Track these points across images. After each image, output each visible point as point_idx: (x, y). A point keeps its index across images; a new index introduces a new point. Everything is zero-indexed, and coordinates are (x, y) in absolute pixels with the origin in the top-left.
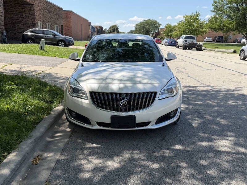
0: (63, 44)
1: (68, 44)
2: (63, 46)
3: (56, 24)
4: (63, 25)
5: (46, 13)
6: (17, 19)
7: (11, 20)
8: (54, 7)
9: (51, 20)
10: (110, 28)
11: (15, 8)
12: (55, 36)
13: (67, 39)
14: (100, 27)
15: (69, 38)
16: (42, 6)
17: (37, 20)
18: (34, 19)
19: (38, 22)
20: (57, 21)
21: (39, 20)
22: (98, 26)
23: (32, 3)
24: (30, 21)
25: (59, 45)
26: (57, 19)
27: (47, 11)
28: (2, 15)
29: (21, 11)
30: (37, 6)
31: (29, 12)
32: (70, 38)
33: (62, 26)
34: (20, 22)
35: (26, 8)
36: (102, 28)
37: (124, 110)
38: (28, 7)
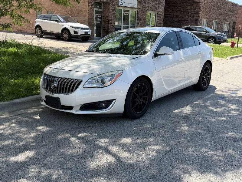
0: (213, 41)
1: (218, 40)
2: (213, 42)
4: (236, 22)
5: (215, 10)
6: (182, 18)
7: (178, 19)
8: (226, 3)
9: (220, 17)
11: (182, 7)
12: (206, 33)
13: (218, 35)
15: (220, 35)
16: (210, 3)
17: (201, 18)
18: (198, 16)
19: (203, 19)
20: (228, 18)
21: (203, 18)
24: (195, 18)
25: (209, 41)
26: (229, 16)
27: (216, 8)
28: (161, 14)
29: (188, 9)
30: (204, 4)
31: (195, 10)
32: (222, 35)
33: (234, 23)
34: (185, 20)
35: (192, 6)
37: (54, 92)
38: (195, 5)
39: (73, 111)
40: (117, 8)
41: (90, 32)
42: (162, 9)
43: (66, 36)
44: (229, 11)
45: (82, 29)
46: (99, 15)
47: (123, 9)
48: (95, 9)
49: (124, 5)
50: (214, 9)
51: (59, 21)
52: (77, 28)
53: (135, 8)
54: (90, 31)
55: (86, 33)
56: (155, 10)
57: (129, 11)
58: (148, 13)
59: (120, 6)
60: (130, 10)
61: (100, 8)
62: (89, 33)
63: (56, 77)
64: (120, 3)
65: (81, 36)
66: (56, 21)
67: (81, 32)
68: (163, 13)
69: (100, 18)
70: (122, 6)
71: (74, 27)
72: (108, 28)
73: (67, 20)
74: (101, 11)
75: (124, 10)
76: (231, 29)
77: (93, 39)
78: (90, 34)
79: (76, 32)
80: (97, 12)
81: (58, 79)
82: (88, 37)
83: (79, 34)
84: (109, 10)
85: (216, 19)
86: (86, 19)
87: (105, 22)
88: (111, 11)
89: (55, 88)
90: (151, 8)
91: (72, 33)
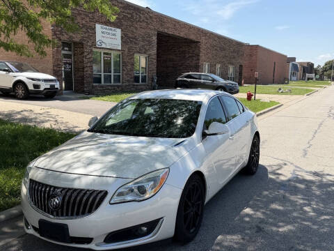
3: (232, 64)
4: (243, 65)
5: (218, 51)
7: (172, 63)
9: (224, 60)
10: (326, 64)
12: (213, 81)
13: (229, 85)
14: (308, 63)
15: (231, 84)
17: (202, 61)
18: (198, 59)
19: (204, 63)
20: (234, 61)
21: (204, 61)
22: (304, 63)
23: (196, 40)
26: (234, 58)
27: (219, 49)
29: (185, 51)
30: (204, 44)
31: (193, 51)
32: (233, 84)
33: (241, 66)
35: (190, 46)
36: (312, 65)
37: (55, 213)
38: (193, 45)
39: (92, 246)
40: (94, 50)
41: (57, 85)
42: (154, 51)
43: (20, 92)
44: (234, 52)
45: (46, 81)
46: (68, 60)
47: (103, 51)
48: (63, 52)
49: (104, 46)
50: (216, 49)
51: (9, 71)
52: (39, 80)
53: (119, 50)
54: (58, 83)
55: (52, 87)
56: (145, 53)
57: (110, 54)
58: (137, 56)
59: (97, 48)
60: (112, 52)
61: (70, 50)
62: (56, 87)
63: (58, 188)
64: (98, 43)
65: (45, 91)
66: (4, 70)
67: (43, 86)
68: (155, 57)
69: (70, 64)
70: (100, 48)
71: (33, 79)
72: (83, 77)
73: (21, 69)
74: (71, 55)
75: (104, 53)
76: (238, 74)
77: (62, 94)
78: (57, 89)
79: (36, 86)
80: (66, 56)
81: (61, 192)
82: (56, 92)
83: (42, 89)
84: (83, 53)
85: (219, 63)
86: (50, 66)
87: (77, 70)
88: (86, 54)
89: (56, 207)
90: (140, 49)
91: (31, 88)
